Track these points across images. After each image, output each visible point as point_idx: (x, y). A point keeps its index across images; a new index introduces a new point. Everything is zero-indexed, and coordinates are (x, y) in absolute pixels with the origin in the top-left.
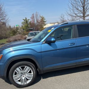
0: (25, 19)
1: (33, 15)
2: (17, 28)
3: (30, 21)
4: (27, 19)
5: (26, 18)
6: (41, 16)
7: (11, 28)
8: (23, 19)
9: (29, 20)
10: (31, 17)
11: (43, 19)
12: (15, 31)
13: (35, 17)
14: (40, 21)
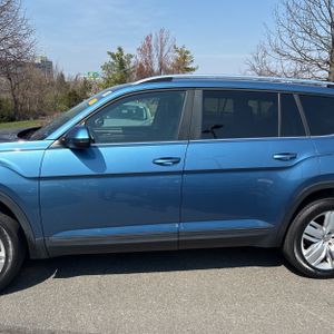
0: (116, 52)
1: (147, 39)
2: (85, 82)
3: (133, 60)
4: (125, 54)
5: (120, 49)
6: (179, 46)
7: (66, 80)
8: (110, 53)
9: (131, 56)
10: (140, 45)
11: (185, 57)
12: (79, 93)
13: (154, 48)
14: (173, 65)
